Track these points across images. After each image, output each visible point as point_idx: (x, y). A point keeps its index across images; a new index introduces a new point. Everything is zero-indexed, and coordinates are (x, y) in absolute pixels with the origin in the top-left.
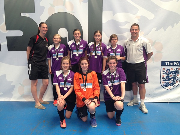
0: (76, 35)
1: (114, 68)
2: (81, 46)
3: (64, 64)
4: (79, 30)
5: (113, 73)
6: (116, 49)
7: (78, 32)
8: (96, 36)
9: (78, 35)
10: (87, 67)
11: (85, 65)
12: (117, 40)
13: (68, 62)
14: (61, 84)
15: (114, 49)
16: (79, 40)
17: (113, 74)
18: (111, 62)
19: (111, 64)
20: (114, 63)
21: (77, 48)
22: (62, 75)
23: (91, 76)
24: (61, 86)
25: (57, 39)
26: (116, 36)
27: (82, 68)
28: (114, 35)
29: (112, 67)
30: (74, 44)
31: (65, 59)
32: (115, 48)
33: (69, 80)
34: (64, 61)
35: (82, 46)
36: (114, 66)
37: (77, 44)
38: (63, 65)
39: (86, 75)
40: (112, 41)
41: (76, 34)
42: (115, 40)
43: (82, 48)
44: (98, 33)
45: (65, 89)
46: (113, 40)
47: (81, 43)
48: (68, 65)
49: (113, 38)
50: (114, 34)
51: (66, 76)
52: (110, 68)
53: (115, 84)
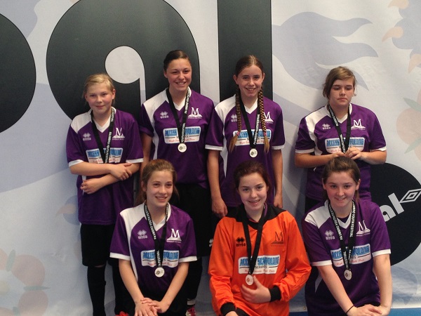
0: (175, 76)
1: (346, 201)
2: (191, 116)
3: (158, 184)
4: (184, 57)
5: (344, 220)
6: (349, 122)
7: (181, 63)
8: (247, 77)
9: (182, 76)
10: (261, 197)
11: (255, 193)
12: (351, 91)
13: (170, 180)
14: (146, 255)
15: (341, 122)
16: (183, 94)
17: (345, 226)
18: (335, 182)
19: (335, 186)
20: (347, 186)
21: (180, 120)
22: (144, 224)
23: (279, 231)
24: (144, 263)
25: (103, 94)
26: (350, 73)
27: (246, 203)
28: (341, 72)
29: (337, 197)
30: (168, 106)
31: (161, 170)
32: (346, 117)
33: (171, 239)
34: (158, 177)
35: (196, 115)
36: (346, 196)
37: (179, 107)
38: (152, 190)
39: (259, 226)
40: (336, 94)
41: (177, 72)
42: (348, 88)
43: (199, 120)
44: (254, 68)
45: (159, 272)
46: (339, 88)
47: (191, 104)
48: (170, 190)
49: (338, 82)
50: (344, 69)
51: (158, 226)
52: (333, 200)
53: (358, 260)
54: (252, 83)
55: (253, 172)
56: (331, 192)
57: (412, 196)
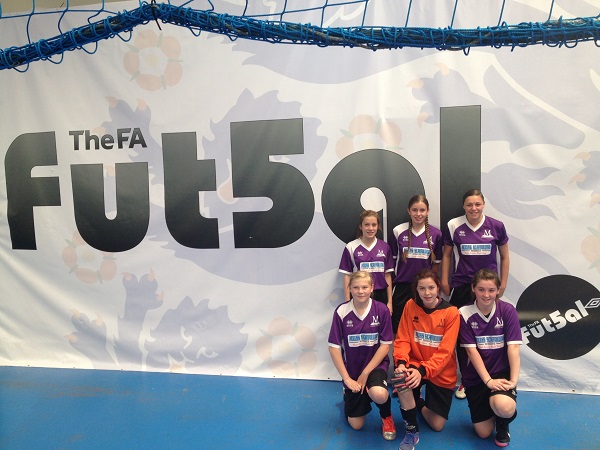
1: (490, 302)
5: (487, 316)
10: (433, 295)
11: (428, 292)
17: (487, 320)
18: (483, 287)
20: (491, 290)
27: (423, 299)
29: (484, 298)
36: (490, 296)
54: (419, 214)
55: (428, 277)
56: (479, 294)
57: (594, 303)
